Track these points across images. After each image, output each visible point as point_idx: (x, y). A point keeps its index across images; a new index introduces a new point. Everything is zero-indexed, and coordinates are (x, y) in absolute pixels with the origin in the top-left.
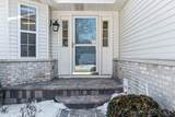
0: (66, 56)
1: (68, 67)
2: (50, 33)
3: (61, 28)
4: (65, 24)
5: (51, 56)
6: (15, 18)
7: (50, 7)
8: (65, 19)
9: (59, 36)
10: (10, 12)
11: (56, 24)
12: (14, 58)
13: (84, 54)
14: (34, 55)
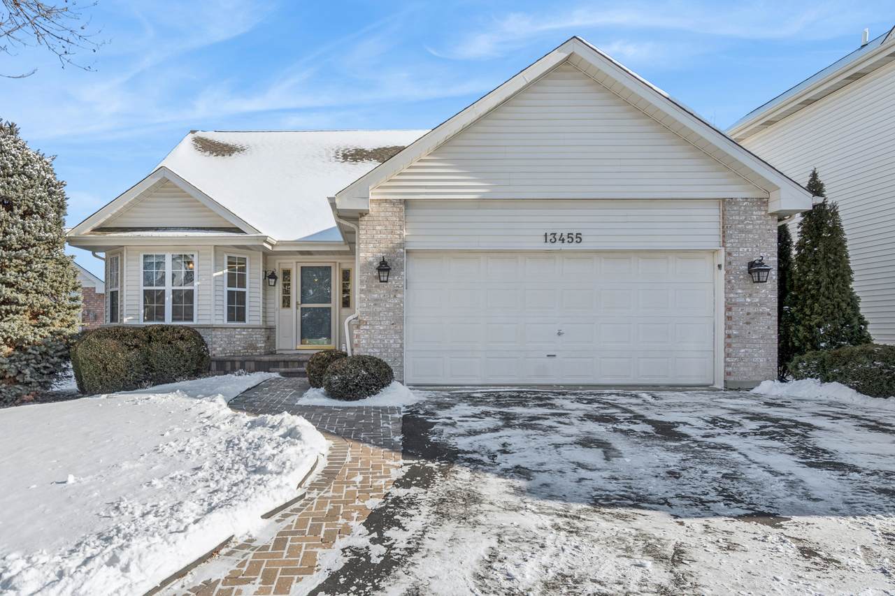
0: (288, 321)
1: (289, 341)
2: (265, 290)
3: (280, 281)
4: (287, 273)
5: (265, 321)
6: (221, 273)
7: (263, 253)
8: (287, 267)
9: (278, 292)
10: (216, 266)
11: (273, 276)
12: (219, 323)
13: (315, 324)
14: (244, 320)
